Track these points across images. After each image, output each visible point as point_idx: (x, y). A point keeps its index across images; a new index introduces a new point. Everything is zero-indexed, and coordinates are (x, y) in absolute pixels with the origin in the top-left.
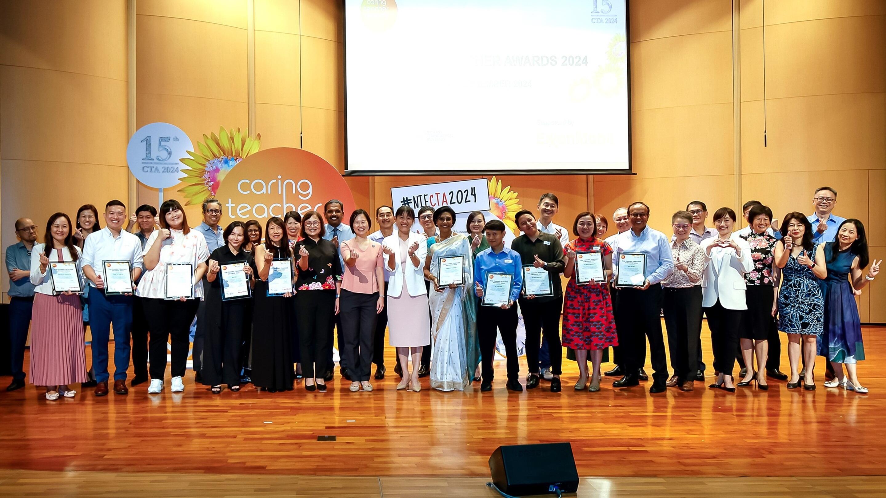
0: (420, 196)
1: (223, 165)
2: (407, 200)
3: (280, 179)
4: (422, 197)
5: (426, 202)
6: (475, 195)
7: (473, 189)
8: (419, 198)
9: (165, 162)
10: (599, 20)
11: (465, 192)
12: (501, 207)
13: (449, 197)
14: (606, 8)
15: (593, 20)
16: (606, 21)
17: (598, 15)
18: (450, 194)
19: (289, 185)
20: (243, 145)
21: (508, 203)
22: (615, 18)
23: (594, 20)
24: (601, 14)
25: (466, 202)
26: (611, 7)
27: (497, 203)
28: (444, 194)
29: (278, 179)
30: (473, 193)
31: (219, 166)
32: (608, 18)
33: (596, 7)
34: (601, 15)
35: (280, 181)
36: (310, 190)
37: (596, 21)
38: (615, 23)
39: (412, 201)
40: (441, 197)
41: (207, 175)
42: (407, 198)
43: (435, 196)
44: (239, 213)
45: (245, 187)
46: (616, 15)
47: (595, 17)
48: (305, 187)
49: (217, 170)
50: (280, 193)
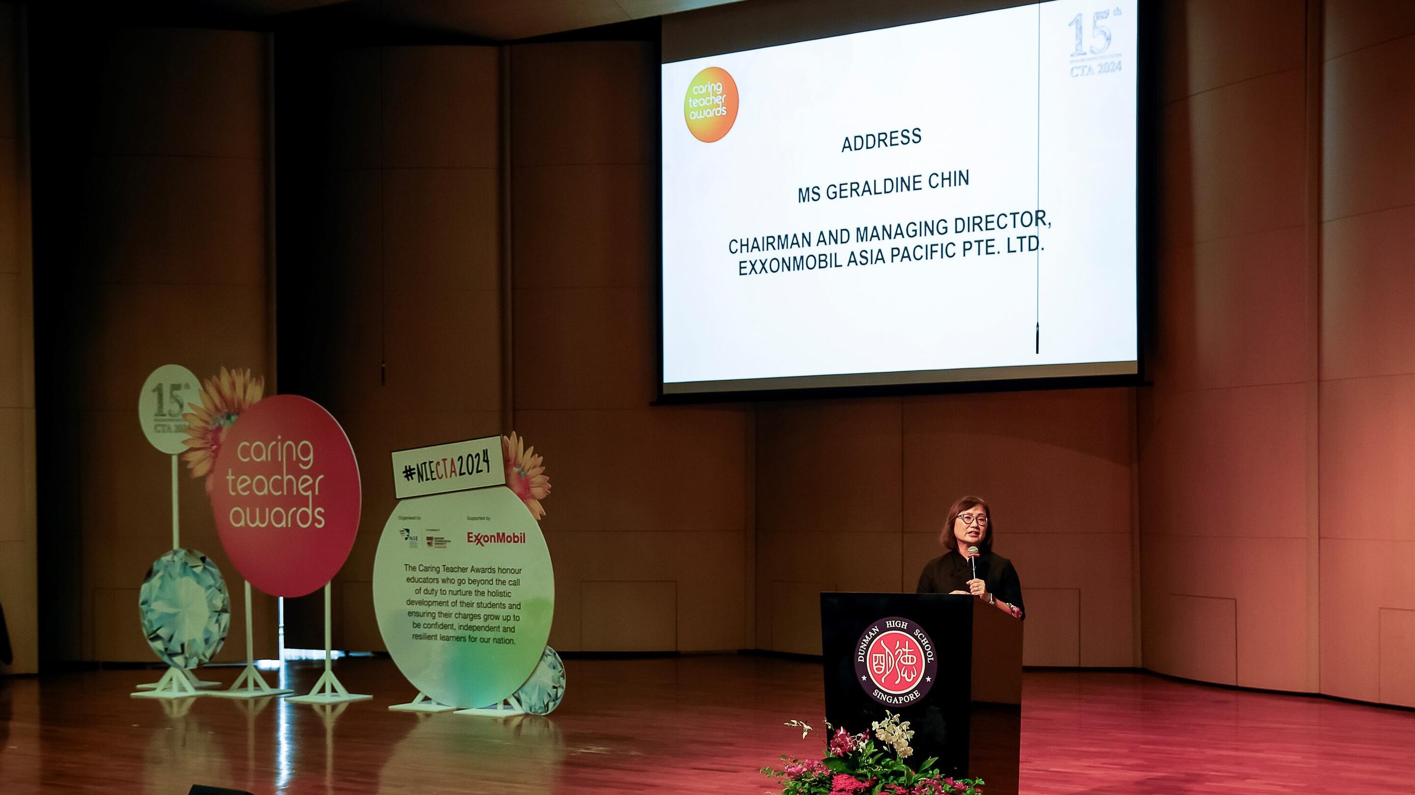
0: (425, 463)
1: (226, 421)
2: (411, 470)
3: (279, 440)
4: (427, 465)
5: (432, 472)
6: (487, 461)
7: (485, 452)
8: (423, 465)
9: (176, 418)
10: (1086, 70)
11: (476, 457)
12: (523, 478)
13: (457, 464)
14: (1101, 41)
15: (1075, 70)
16: (1099, 68)
17: (1083, 60)
18: (459, 460)
19: (289, 448)
20: (245, 392)
21: (530, 473)
22: (1116, 60)
23: (1075, 72)
24: (1089, 55)
25: (478, 471)
26: (1109, 39)
27: (519, 473)
28: (452, 459)
29: (277, 441)
30: (486, 459)
31: (222, 422)
32: (1103, 62)
33: (1081, 43)
34: (1089, 59)
35: (280, 444)
36: (311, 456)
37: (1079, 71)
38: (1117, 70)
39: (416, 471)
40: (448, 463)
41: (209, 436)
42: (410, 466)
43: (442, 463)
44: (239, 487)
45: (246, 452)
46: (1119, 55)
47: (1078, 65)
48: (305, 451)
49: (219, 429)
50: (280, 460)
